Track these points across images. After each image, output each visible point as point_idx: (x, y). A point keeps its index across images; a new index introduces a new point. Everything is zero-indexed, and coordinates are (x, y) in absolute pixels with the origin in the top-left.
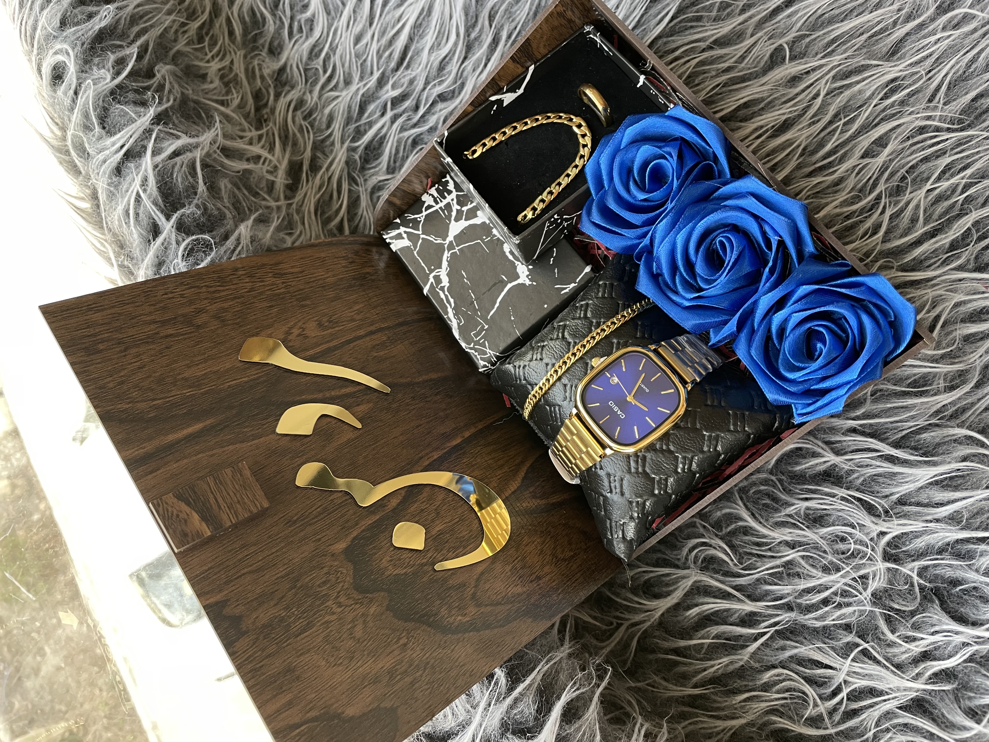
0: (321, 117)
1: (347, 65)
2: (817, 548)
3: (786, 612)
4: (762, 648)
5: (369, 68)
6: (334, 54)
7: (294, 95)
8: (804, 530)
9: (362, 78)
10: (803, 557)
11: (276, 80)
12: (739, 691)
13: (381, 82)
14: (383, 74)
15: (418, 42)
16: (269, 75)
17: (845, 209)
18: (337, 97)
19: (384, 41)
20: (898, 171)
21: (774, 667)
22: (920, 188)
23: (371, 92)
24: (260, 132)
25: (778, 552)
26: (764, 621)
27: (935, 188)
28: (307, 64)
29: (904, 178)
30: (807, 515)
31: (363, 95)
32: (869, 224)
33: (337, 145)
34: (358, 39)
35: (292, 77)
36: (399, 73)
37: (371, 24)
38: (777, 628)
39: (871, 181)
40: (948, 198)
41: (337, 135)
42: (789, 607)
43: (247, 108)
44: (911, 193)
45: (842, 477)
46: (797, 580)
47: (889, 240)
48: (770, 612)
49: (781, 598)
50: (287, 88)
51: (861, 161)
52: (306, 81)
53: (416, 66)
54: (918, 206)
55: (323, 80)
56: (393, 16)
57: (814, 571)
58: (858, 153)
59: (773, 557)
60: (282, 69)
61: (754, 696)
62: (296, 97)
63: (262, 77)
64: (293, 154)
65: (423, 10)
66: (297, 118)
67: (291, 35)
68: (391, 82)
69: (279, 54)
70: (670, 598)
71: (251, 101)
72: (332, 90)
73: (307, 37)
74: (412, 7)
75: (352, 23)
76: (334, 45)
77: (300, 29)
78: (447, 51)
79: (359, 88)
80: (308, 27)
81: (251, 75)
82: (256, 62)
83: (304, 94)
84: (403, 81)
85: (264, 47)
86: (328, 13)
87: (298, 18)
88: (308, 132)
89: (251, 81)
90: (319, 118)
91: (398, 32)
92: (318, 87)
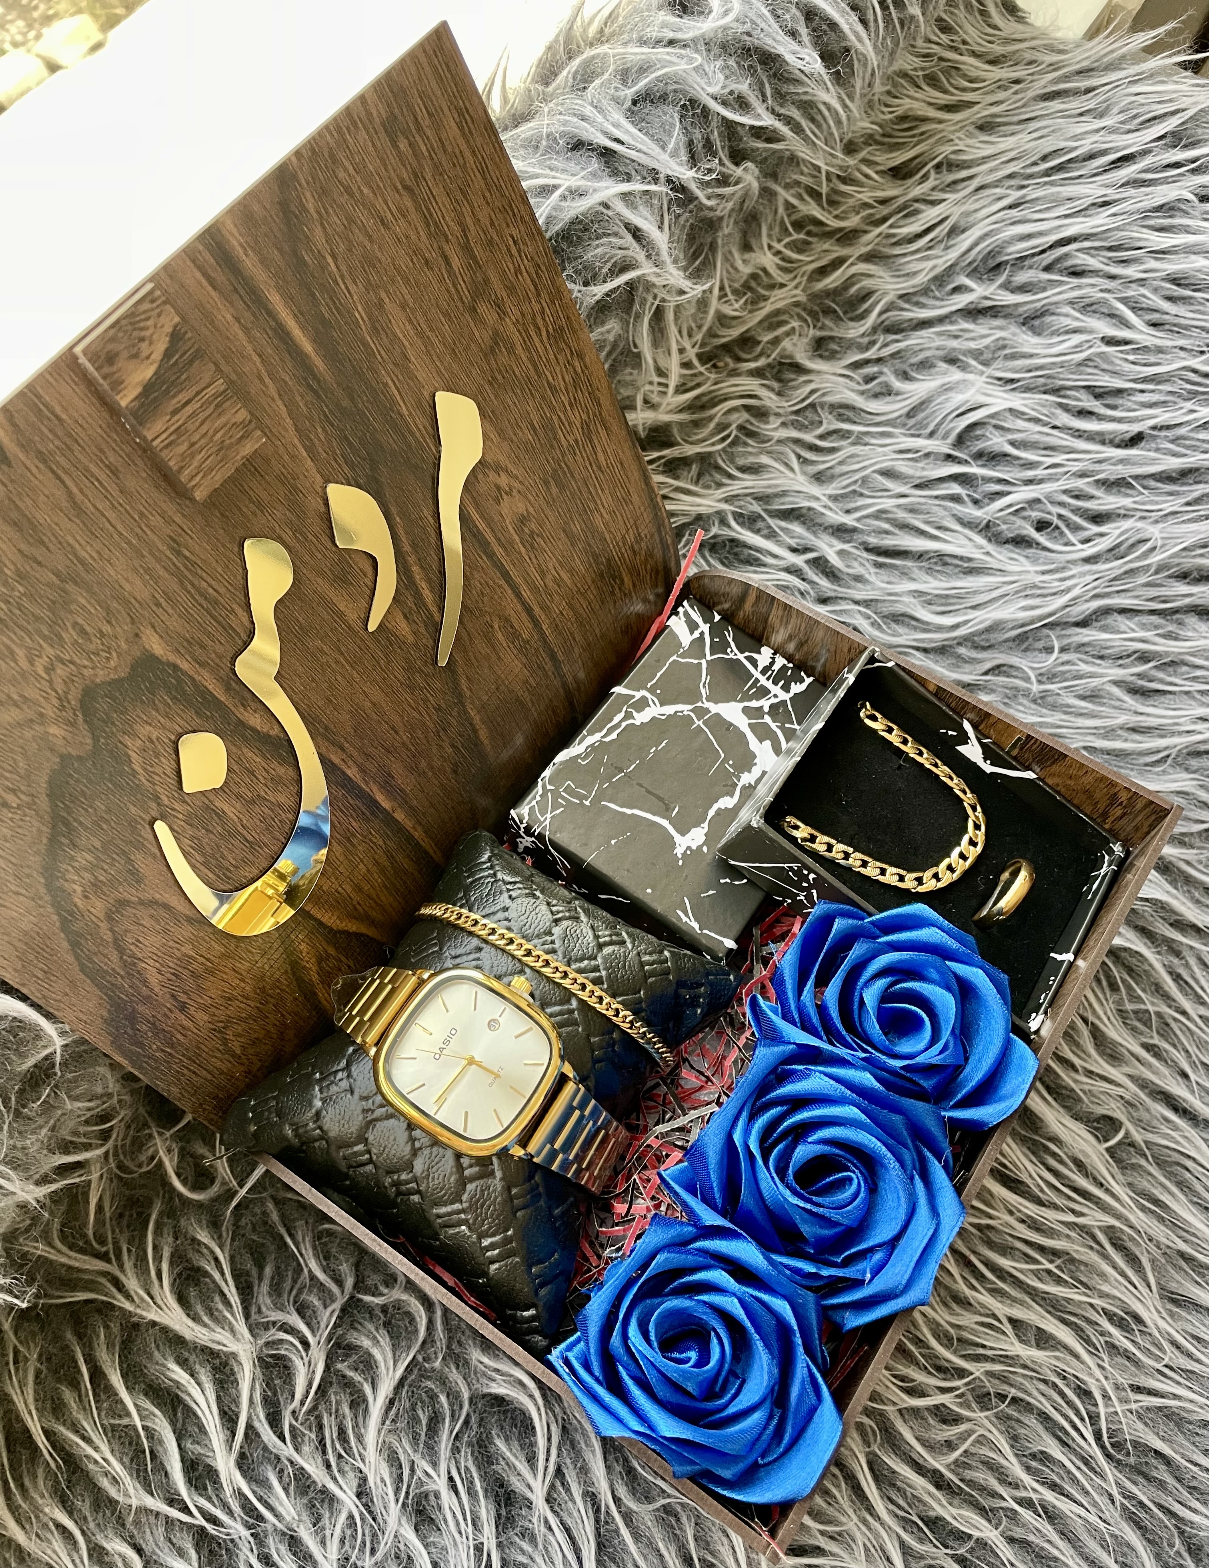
0: (752, 453)
1: (846, 468)
4: (162, 1519)
5: (852, 505)
6: (854, 443)
7: (769, 399)
8: (397, 1501)
9: (833, 498)
11: (782, 365)
12: (71, 1511)
13: (841, 531)
14: (854, 530)
15: (920, 568)
16: (784, 350)
17: (925, 1330)
18: (791, 470)
19: (901, 515)
20: (1010, 1384)
23: (819, 521)
24: (695, 362)
26: (208, 1498)
28: (822, 405)
29: (1002, 1397)
30: (423, 1498)
31: (810, 509)
32: (918, 1376)
33: (720, 493)
34: (890, 476)
36: (865, 555)
37: (919, 487)
38: (208, 1525)
39: (981, 1351)
40: (1002, 1481)
41: (734, 487)
43: (723, 332)
44: (987, 1418)
45: (513, 1525)
46: (308, 1519)
47: (905, 1419)
48: (232, 1499)
49: (265, 1504)
50: (775, 385)
51: (1006, 1322)
52: (796, 413)
53: (886, 579)
55: (807, 437)
56: (941, 518)
57: (335, 1545)
62: (767, 402)
63: (776, 341)
64: (681, 424)
65: (970, 560)
66: (735, 416)
67: (856, 366)
68: (846, 547)
69: (821, 356)
70: (190, 1323)
71: (735, 333)
72: (799, 457)
73: (862, 393)
74: (967, 542)
75: (910, 456)
76: (867, 439)
77: (869, 379)
78: (925, 619)
79: (818, 499)
80: (878, 390)
81: (774, 321)
82: (795, 324)
83: (778, 415)
84: (855, 564)
85: (821, 328)
86: (910, 415)
87: (885, 370)
88: (723, 439)
89: (766, 324)
90: (750, 449)
91: (922, 533)
92: (795, 434)
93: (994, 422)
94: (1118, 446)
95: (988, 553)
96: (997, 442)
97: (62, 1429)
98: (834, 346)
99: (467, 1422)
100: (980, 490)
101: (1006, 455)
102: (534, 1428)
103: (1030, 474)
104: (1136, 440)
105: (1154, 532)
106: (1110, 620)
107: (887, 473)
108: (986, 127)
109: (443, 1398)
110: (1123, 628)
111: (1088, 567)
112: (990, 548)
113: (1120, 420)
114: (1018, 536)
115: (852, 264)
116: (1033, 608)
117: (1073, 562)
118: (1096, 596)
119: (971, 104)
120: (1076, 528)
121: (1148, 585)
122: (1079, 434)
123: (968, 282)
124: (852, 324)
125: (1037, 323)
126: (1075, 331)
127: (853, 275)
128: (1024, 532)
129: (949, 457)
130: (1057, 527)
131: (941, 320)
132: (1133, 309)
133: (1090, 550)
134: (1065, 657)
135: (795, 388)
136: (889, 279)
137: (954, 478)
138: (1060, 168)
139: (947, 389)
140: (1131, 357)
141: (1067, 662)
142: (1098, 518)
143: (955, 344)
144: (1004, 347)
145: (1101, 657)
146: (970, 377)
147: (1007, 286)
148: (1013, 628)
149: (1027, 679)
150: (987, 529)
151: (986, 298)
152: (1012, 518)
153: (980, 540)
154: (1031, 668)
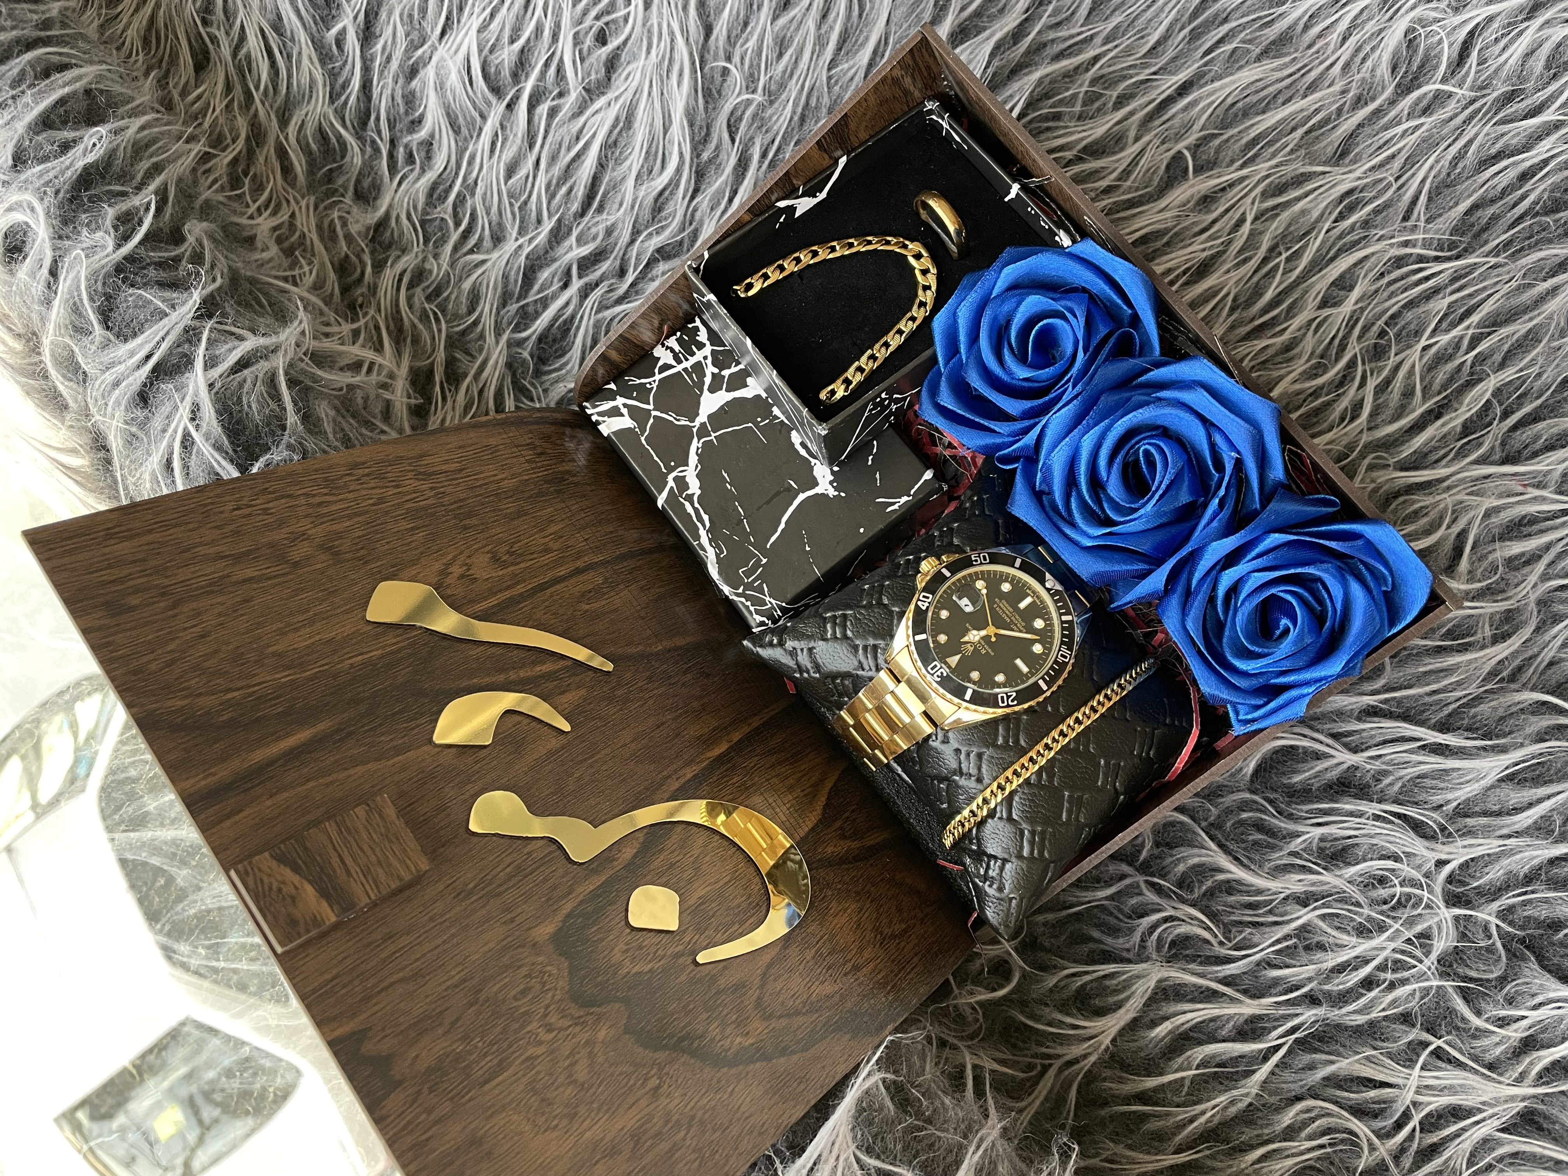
0: (458, 295)
1: (494, 210)
2: (1344, 899)
3: (1308, 1008)
4: (1277, 1070)
5: (534, 215)
6: (472, 193)
7: (407, 263)
8: (1318, 873)
9: (522, 232)
10: (1323, 917)
11: (374, 240)
12: (1247, 1148)
13: (558, 235)
14: (559, 221)
15: (613, 170)
16: (360, 233)
18: (484, 262)
19: (557, 170)
20: (1373, 325)
21: (1299, 1099)
22: (1410, 346)
23: (541, 252)
24: (355, 326)
25: (1282, 915)
26: (1274, 1028)
27: (1433, 345)
28: (425, 213)
29: (1383, 334)
30: (1322, 851)
31: (527, 258)
33: (490, 339)
36: (586, 219)
38: (1296, 1036)
39: (1337, 341)
40: (1449, 360)
41: (488, 322)
42: (1312, 1000)
43: (328, 289)
44: (1397, 354)
45: (1368, 785)
46: (1320, 954)
47: (1377, 427)
48: (1282, 1011)
49: (1297, 987)
50: (395, 253)
51: (1318, 314)
52: (426, 241)
53: (616, 205)
54: (1411, 372)
55: (454, 237)
56: (569, 132)
57: (1344, 937)
58: (1312, 300)
59: (1277, 923)
60: (383, 223)
62: (410, 266)
63: (349, 237)
64: (414, 356)
65: (617, 119)
66: (416, 300)
67: (393, 168)
68: (575, 233)
69: (375, 199)
70: (1122, 1011)
71: (332, 276)
72: (471, 251)
73: (423, 171)
74: (598, 117)
75: (499, 144)
76: (470, 181)
77: (410, 159)
78: (666, 181)
79: (520, 247)
80: (423, 154)
81: (328, 235)
82: (335, 214)
83: (424, 260)
84: (594, 230)
85: (346, 190)
86: (457, 131)
87: (405, 140)
88: (437, 320)
89: (330, 244)
90: (453, 297)
91: (578, 156)
92: (448, 248)
93: (486, 50)
95: (615, 99)
96: (507, 55)
97: (1178, 1138)
98: (366, 183)
99: (1271, 802)
100: (550, 87)
101: (522, 51)
102: (1292, 747)
103: (547, 33)
107: (511, 171)
109: (1244, 815)
111: (655, 7)
112: (610, 95)
114: (605, 65)
115: (286, 139)
116: (681, 74)
117: (646, 19)
118: (685, 8)
123: (334, 31)
124: (348, 159)
127: (298, 141)
128: (604, 57)
129: (510, 106)
130: (607, 24)
131: (367, 69)
134: (736, 59)
135: (402, 233)
136: (311, 107)
137: (532, 107)
139: (440, 87)
141: (742, 59)
143: (394, 65)
144: (411, 15)
145: (746, 24)
146: (435, 58)
148: (696, 99)
149: (749, 102)
150: (592, 92)
151: (356, 18)
152: (587, 64)
153: (600, 102)
154: (739, 94)
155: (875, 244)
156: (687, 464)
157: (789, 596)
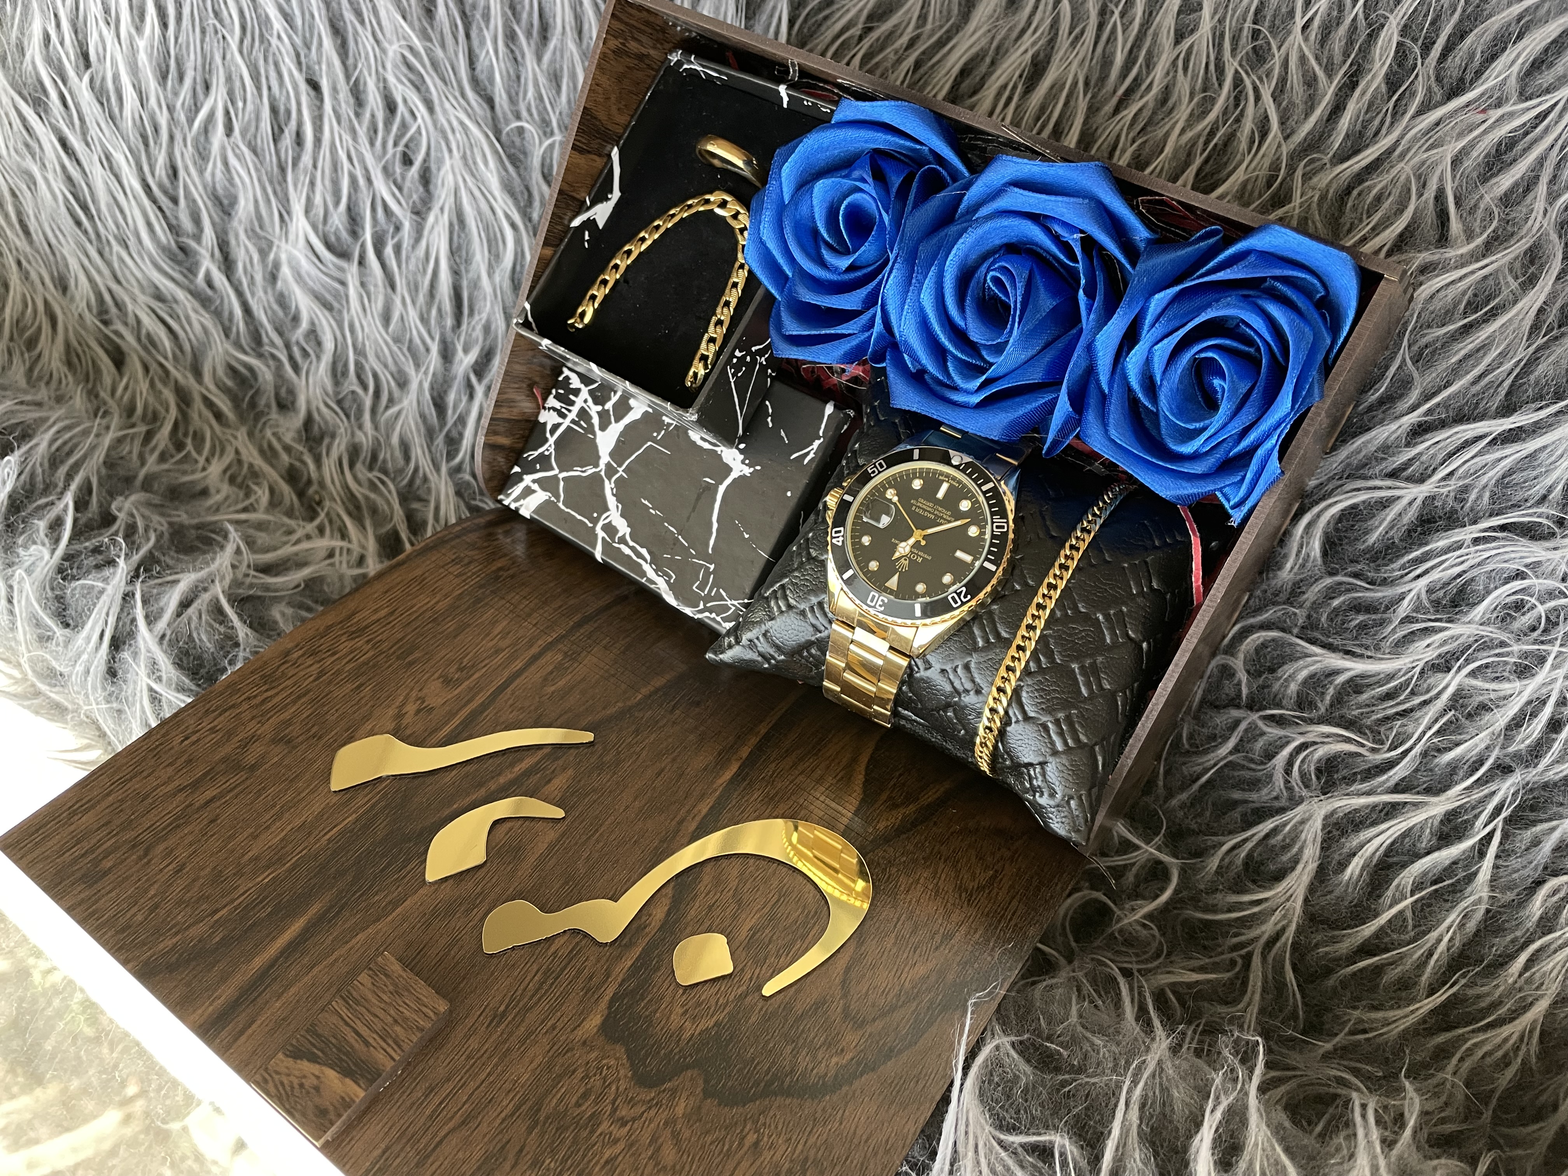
0: (391, 455)
1: (390, 360)
2: (1485, 645)
3: (1504, 780)
4: (1500, 862)
5: (422, 348)
6: (365, 357)
7: (339, 447)
8: (1446, 629)
9: (417, 366)
10: (1473, 674)
11: (307, 439)
12: (1507, 958)
13: (447, 355)
15: (467, 271)
16: (294, 439)
17: (1200, 127)
18: (399, 413)
19: (421, 299)
20: (1241, 30)
21: (1539, 883)
22: (1289, 33)
23: (440, 377)
24: (317, 522)
25: (1428, 691)
26: (1476, 817)
27: (1311, 20)
28: (337, 393)
29: (1256, 34)
30: (1437, 604)
31: (431, 388)
32: (1248, 125)
33: (433, 477)
34: (386, 318)
35: (326, 422)
36: (464, 327)
37: (393, 287)
38: (1504, 814)
39: (1212, 67)
40: (1339, 22)
41: (425, 465)
42: (1503, 769)
43: (287, 501)
44: (1279, 48)
45: (1454, 511)
46: (1487, 717)
47: (1293, 132)
48: (1477, 795)
49: (1480, 762)
50: (326, 441)
51: (1179, 48)
52: (348, 416)
53: (482, 304)
54: (1303, 59)
55: (368, 402)
56: (418, 259)
57: (1506, 686)
58: (1166, 40)
59: (1425, 703)
60: (309, 421)
61: (1538, 951)
62: (343, 447)
63: (287, 448)
64: (376, 526)
65: (451, 225)
66: (360, 475)
67: (296, 369)
68: (460, 345)
69: (294, 402)
71: (285, 488)
72: (387, 407)
73: (318, 357)
74: (435, 231)
75: (366, 301)
76: (359, 344)
77: (305, 354)
78: (512, 257)
79: (421, 381)
80: (313, 343)
81: (270, 455)
82: (269, 433)
83: (353, 434)
84: (474, 335)
85: (269, 406)
86: (329, 307)
87: (294, 339)
88: (384, 483)
89: (274, 461)
90: (388, 455)
92: (367, 415)
93: (320, 227)
94: (322, 100)
95: (442, 209)
96: (338, 220)
98: (283, 391)
99: (1356, 575)
100: (385, 227)
101: (349, 209)
102: (1351, 507)
103: (362, 182)
104: (314, 85)
105: (393, 49)
106: (483, 77)
108: (62, 285)
109: (1336, 603)
110: (487, 63)
111: (438, 108)
112: (436, 207)
113: (299, 104)
114: (420, 181)
115: (207, 388)
116: (485, 159)
117: (435, 122)
118: (463, 95)
119: (46, 303)
120: (404, 127)
121: (443, 46)
122: (318, 141)
123: (201, 276)
124: (260, 378)
125: (226, 202)
126: (226, 163)
127: (217, 386)
128: (416, 176)
129: (362, 262)
130: (406, 146)
131: (240, 294)
132: (197, 110)
133: (421, 110)
134: (524, 114)
136: (214, 350)
137: (379, 253)
138: (85, 208)
139: (299, 277)
140: (240, 104)
141: (529, 110)
142: (391, 107)
143: (258, 278)
144: (253, 230)
145: (518, 78)
146: (283, 257)
147: (198, 237)
148: (506, 170)
149: (551, 146)
150: (420, 213)
151: (212, 255)
152: (405, 190)
153: (431, 219)
154: (541, 143)
155: (679, 214)
156: (607, 509)
157: (748, 590)
